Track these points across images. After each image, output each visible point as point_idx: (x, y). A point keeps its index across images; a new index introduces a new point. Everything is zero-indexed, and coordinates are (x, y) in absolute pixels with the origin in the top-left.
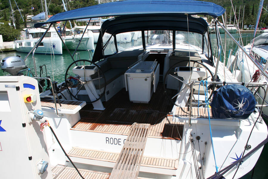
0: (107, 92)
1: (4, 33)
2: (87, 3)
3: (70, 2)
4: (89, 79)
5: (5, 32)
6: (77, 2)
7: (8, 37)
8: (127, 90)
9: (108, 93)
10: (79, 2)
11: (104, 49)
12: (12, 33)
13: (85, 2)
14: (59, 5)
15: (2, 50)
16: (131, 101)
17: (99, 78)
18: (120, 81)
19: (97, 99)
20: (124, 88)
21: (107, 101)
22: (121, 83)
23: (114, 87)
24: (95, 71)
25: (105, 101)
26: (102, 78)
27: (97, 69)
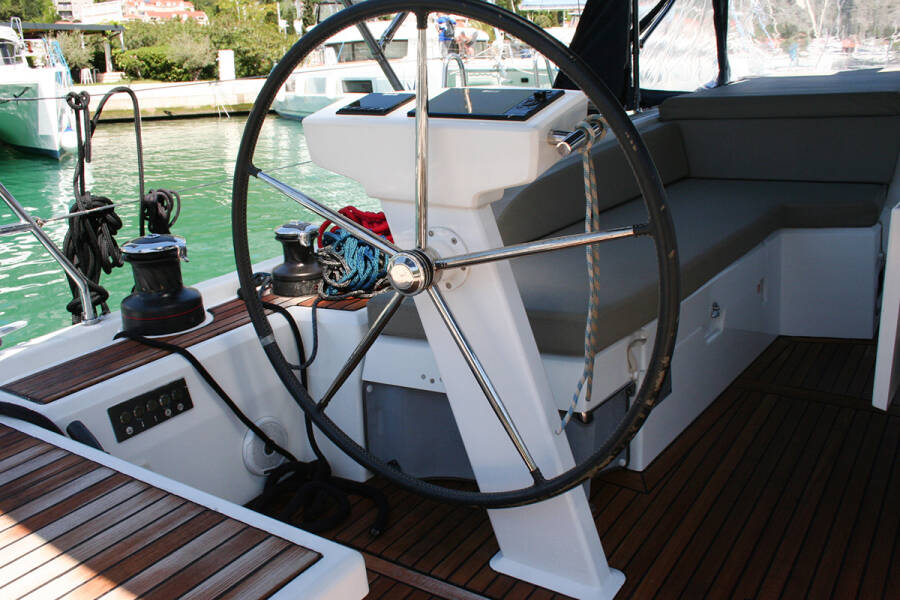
1: (247, 48)
4: (479, 234)
5: (254, 46)
7: (262, 65)
8: (881, 401)
11: (641, 37)
12: (278, 47)
15: (227, 106)
17: (592, 229)
18: (762, 281)
19: (548, 475)
20: (780, 337)
21: (640, 468)
22: (766, 299)
23: (714, 332)
24: (541, 145)
25: (623, 462)
26: (636, 234)
27: (581, 123)
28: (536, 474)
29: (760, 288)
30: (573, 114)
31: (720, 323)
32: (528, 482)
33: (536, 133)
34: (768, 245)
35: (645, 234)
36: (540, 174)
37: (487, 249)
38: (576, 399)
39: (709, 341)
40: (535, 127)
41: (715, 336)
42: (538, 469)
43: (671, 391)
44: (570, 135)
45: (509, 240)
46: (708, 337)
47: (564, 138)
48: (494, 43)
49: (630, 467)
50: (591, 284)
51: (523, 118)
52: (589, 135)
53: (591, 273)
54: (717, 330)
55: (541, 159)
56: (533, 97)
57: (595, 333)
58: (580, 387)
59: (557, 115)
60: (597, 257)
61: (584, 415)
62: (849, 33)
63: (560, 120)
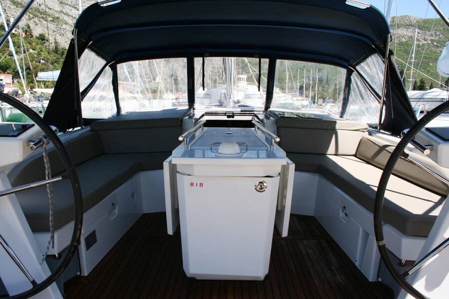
0: (87, 239)
2: (61, 56)
3: (31, 53)
6: (43, 53)
8: (170, 231)
9: (91, 240)
10: (47, 53)
13: (57, 54)
14: (10, 56)
16: (188, 275)
17: (49, 178)
18: (133, 193)
19: (39, 282)
20: (144, 214)
21: (86, 275)
22: (136, 200)
23: (114, 215)
24: (24, 146)
25: (79, 273)
26: (63, 179)
27: (40, 137)
28: (33, 282)
29: (133, 196)
30: (38, 133)
31: (116, 211)
32: (31, 286)
33: (21, 142)
34: (135, 178)
35: (67, 178)
36: (25, 158)
37: (4, 190)
38: (48, 248)
39: (112, 219)
40: (21, 140)
41: (114, 217)
42: (34, 280)
43: (96, 241)
44: (36, 142)
45: (14, 185)
46: (112, 217)
47: (33, 143)
48: (25, 95)
49: (82, 275)
50: (50, 200)
51: (16, 136)
52: (44, 142)
53: (49, 196)
54: (116, 214)
55: (24, 152)
56: (21, 127)
57: (54, 220)
58: (49, 243)
59: (31, 134)
60: (52, 189)
61: (57, 256)
62: (177, 91)
63: (32, 136)
